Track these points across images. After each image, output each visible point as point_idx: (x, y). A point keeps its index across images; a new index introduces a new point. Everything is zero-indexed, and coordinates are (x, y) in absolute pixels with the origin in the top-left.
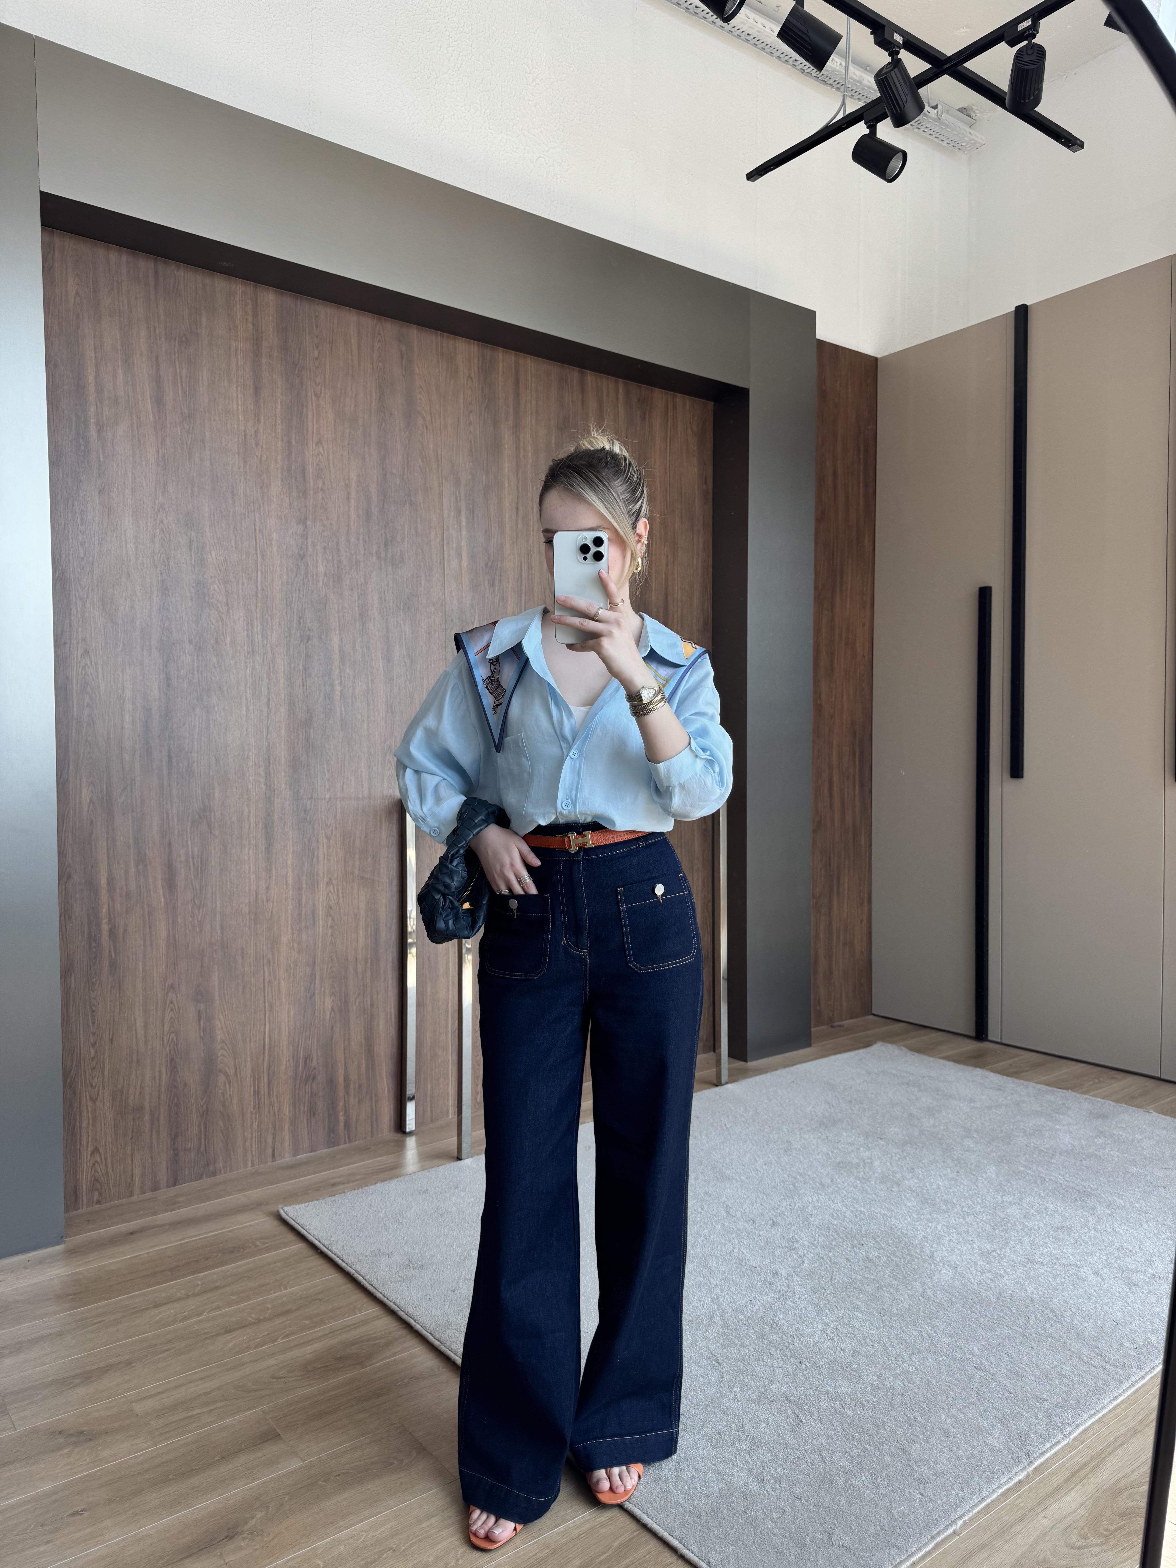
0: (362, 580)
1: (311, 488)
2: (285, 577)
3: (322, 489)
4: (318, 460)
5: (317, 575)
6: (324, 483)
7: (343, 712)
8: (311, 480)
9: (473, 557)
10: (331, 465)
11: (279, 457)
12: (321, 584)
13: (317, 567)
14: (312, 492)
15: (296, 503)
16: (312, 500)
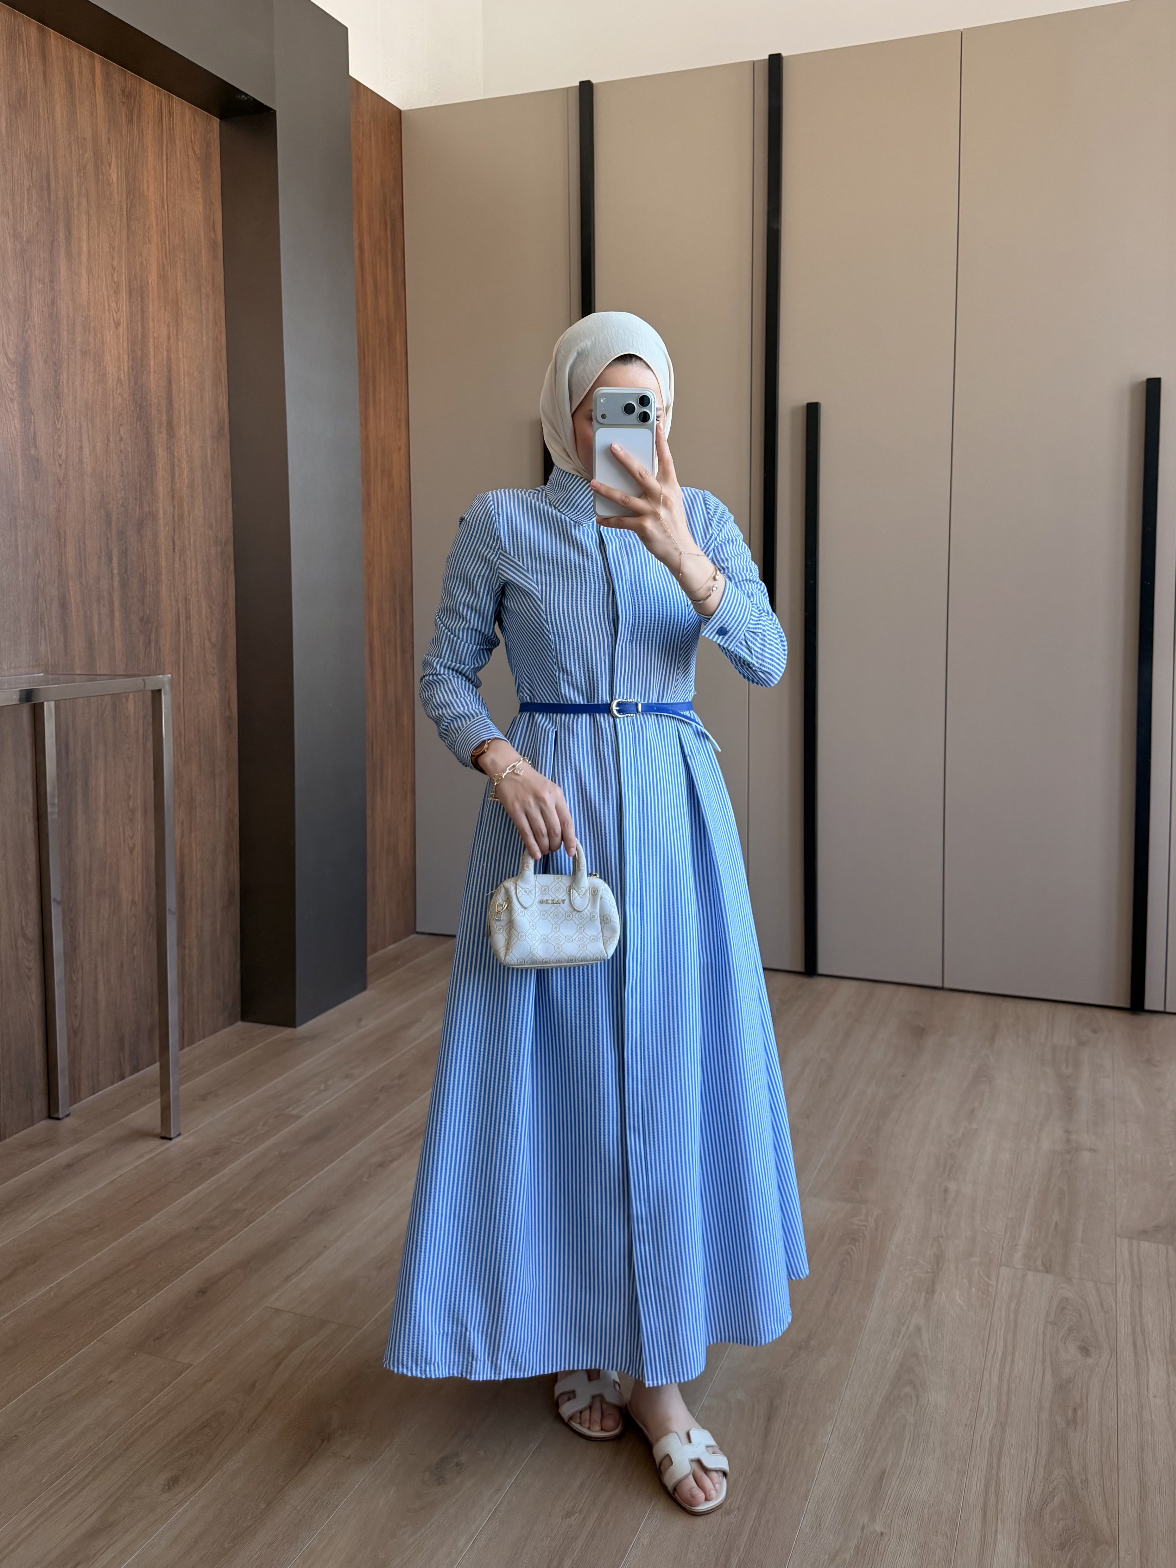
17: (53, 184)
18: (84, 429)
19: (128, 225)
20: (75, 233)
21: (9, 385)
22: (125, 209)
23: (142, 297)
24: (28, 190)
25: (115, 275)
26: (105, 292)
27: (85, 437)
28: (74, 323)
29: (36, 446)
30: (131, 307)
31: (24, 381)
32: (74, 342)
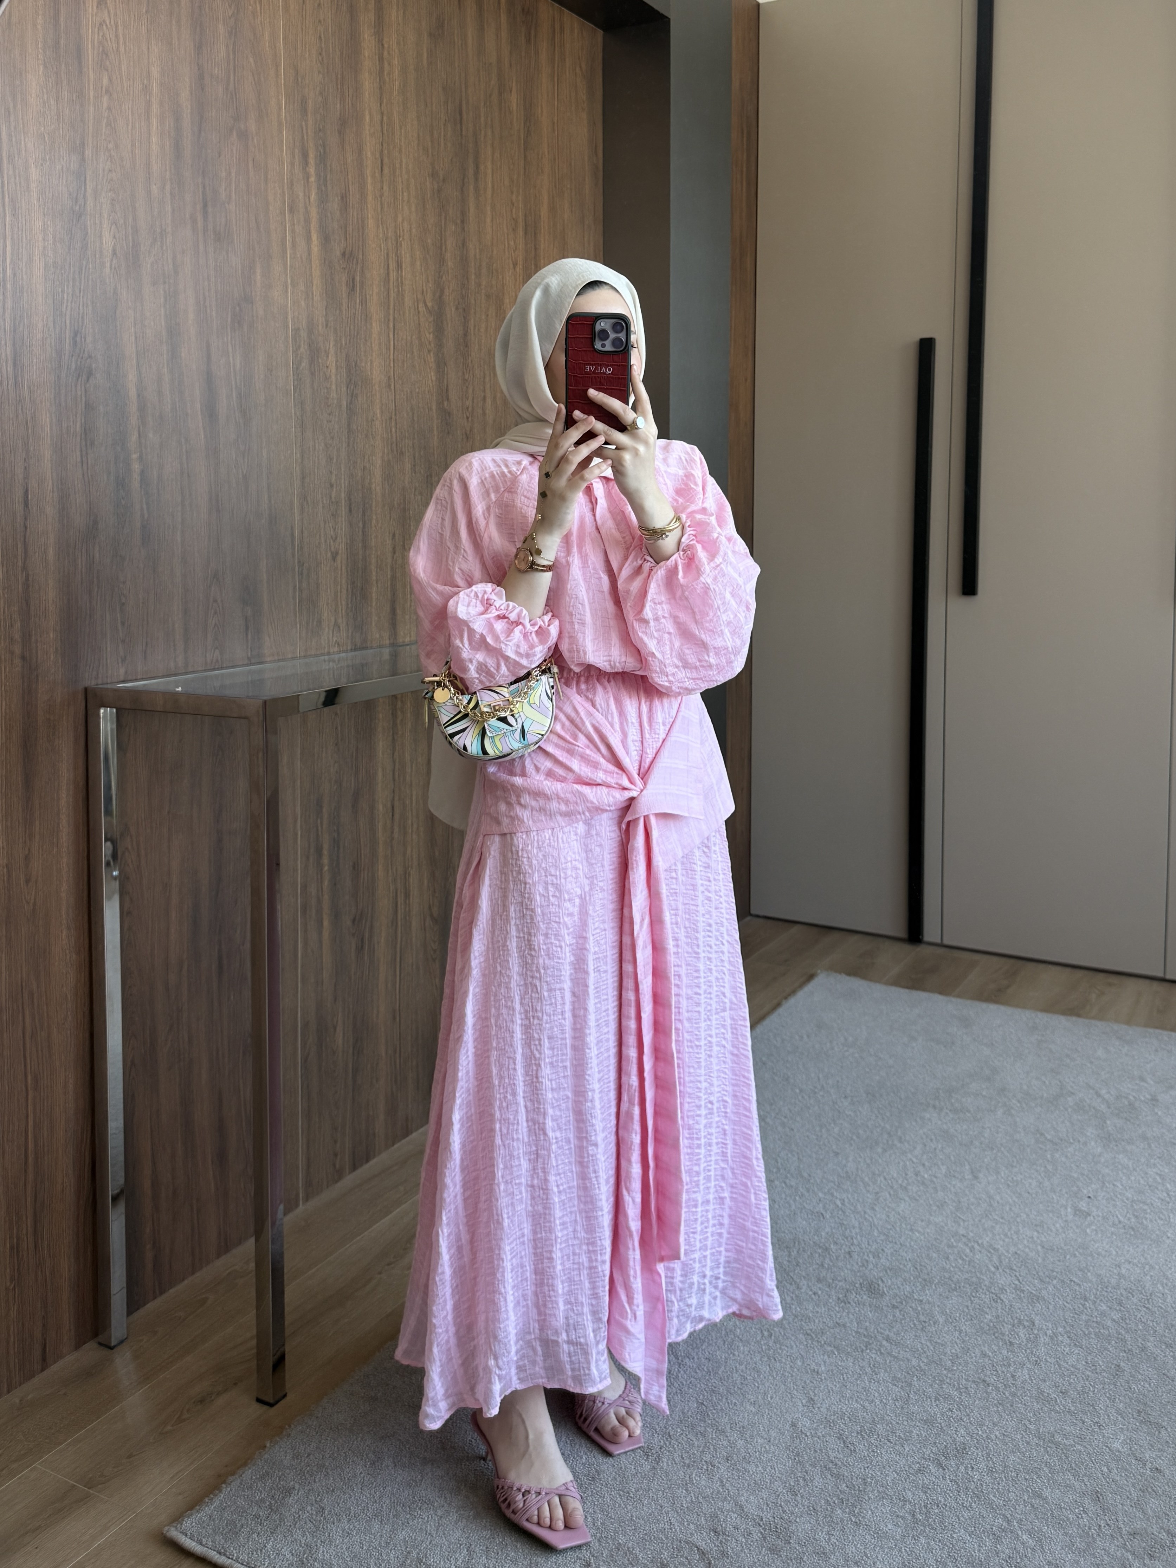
0: (171, 266)
1: (91, 87)
2: (50, 254)
3: (107, 91)
4: (101, 34)
5: (101, 252)
6: (110, 80)
7: (145, 511)
8: (91, 72)
9: (326, 239)
10: (122, 48)
11: (40, 21)
12: (107, 270)
13: (101, 236)
14: (92, 94)
15: (67, 112)
16: (92, 109)
17: (465, 117)
18: (487, 379)
19: (525, 157)
20: (482, 167)
21: (428, 335)
22: (522, 136)
23: (535, 234)
24: (444, 125)
25: (514, 211)
26: (505, 230)
27: (488, 386)
28: (480, 265)
29: (448, 400)
30: (526, 244)
31: (439, 330)
32: (479, 285)
